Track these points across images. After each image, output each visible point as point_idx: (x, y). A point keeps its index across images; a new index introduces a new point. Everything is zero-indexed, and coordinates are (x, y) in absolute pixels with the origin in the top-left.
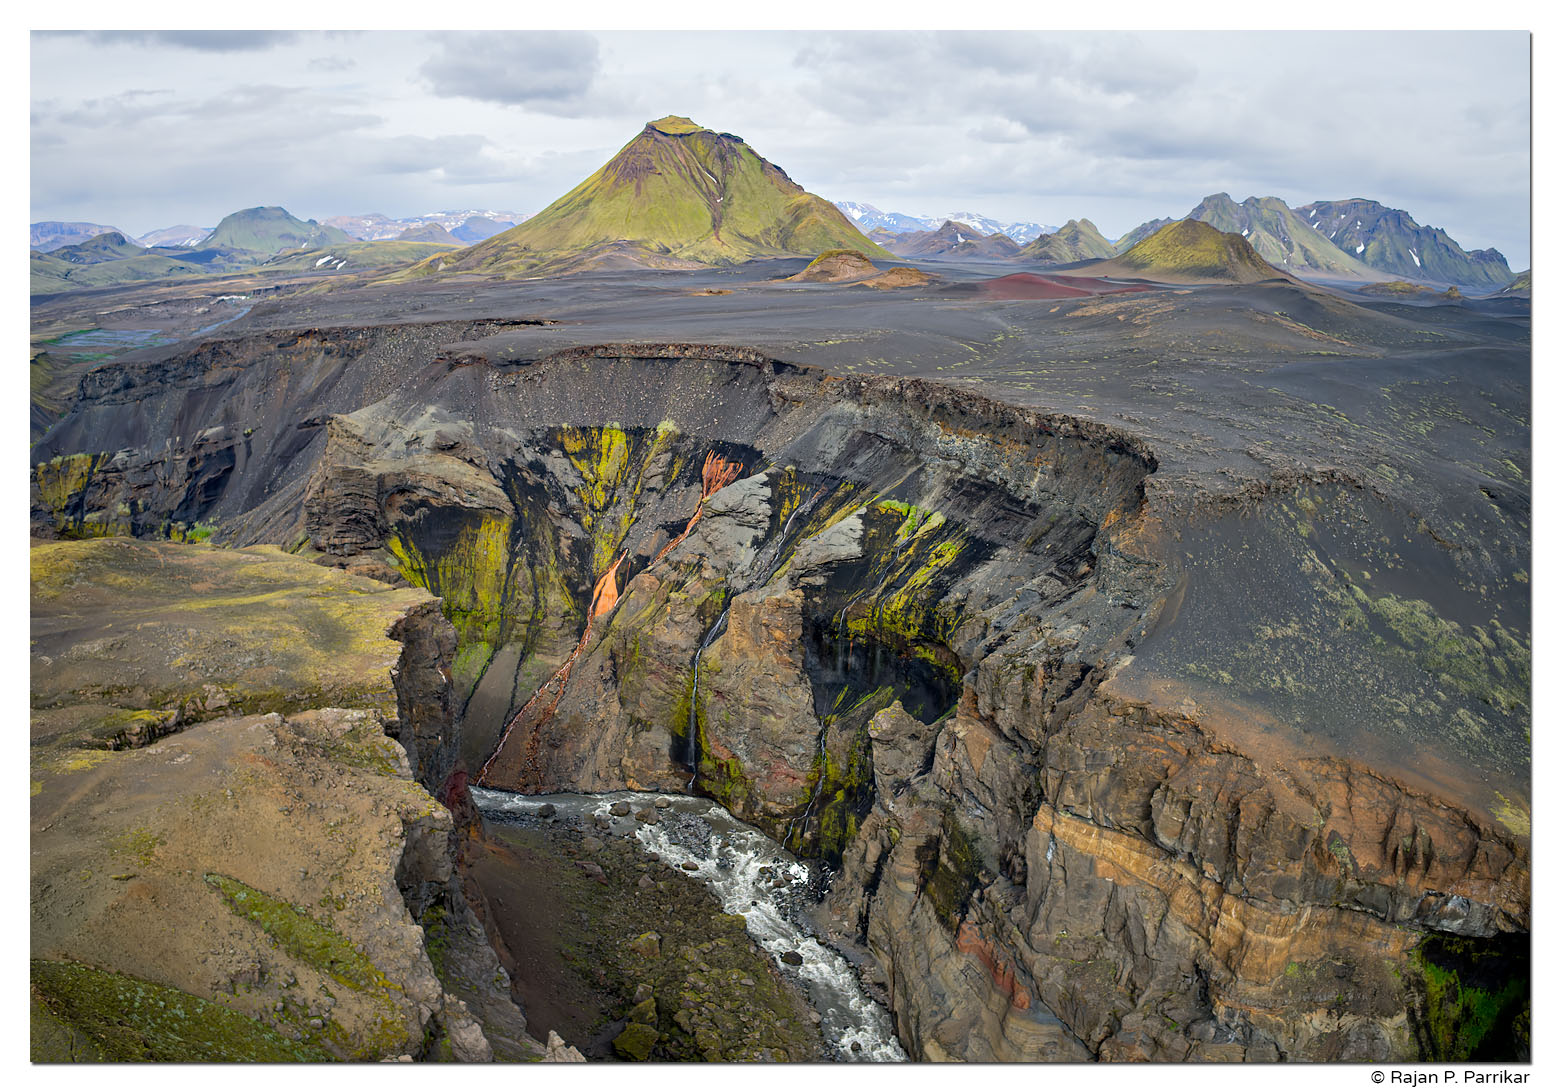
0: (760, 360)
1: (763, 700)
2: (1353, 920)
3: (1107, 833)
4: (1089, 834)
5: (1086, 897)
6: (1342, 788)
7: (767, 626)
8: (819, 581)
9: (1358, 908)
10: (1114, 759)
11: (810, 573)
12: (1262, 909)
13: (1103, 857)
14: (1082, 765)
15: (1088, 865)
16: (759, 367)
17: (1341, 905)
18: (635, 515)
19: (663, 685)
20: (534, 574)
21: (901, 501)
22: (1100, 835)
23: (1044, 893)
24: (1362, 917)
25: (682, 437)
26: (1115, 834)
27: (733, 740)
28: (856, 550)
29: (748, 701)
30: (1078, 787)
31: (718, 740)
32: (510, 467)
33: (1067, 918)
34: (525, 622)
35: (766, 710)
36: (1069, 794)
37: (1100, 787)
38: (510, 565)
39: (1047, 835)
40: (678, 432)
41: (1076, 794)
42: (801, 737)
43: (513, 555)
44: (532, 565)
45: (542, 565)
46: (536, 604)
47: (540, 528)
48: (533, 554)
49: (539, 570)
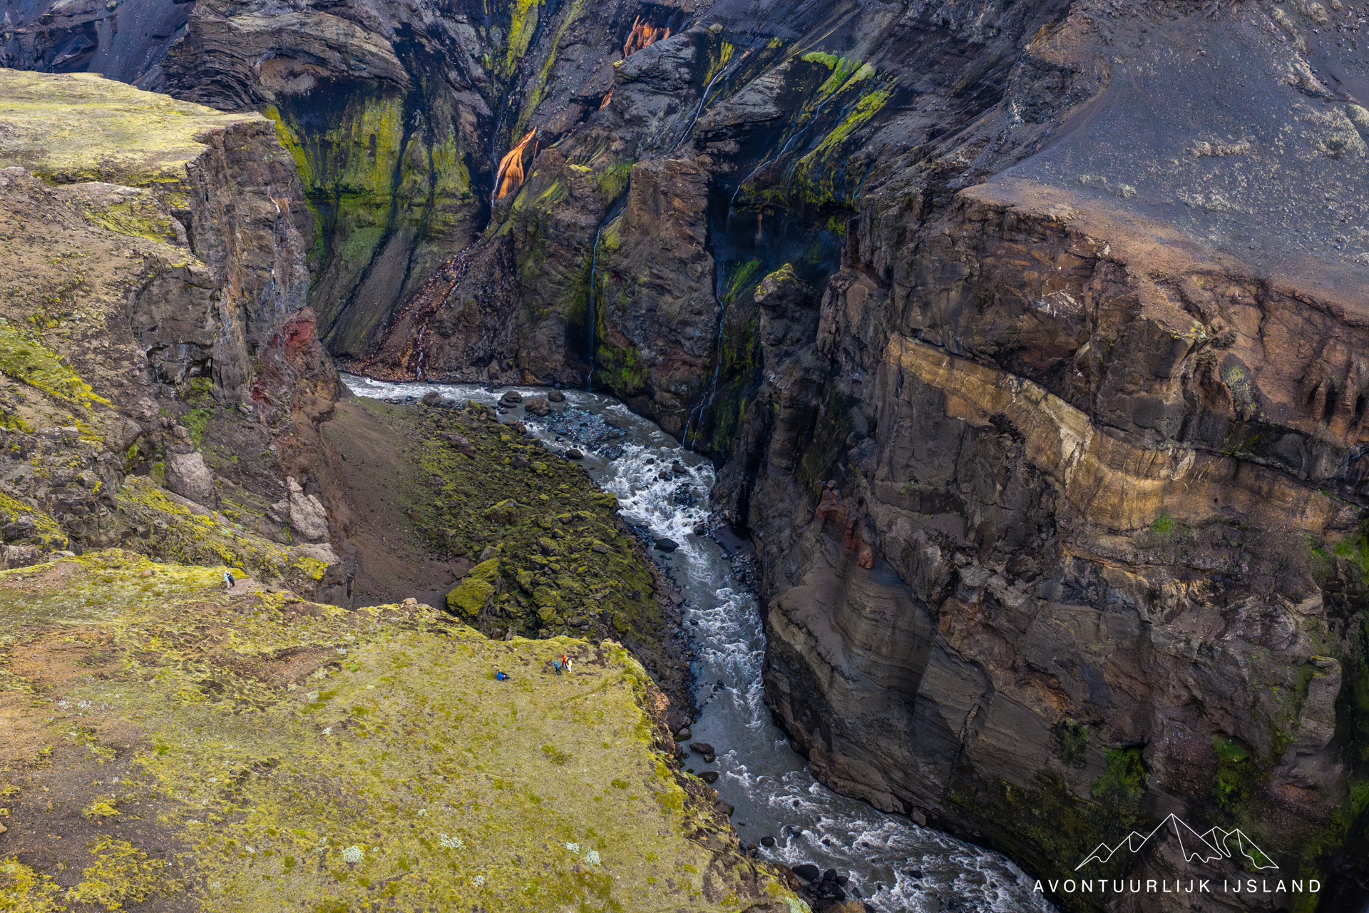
1: (661, 278)
2: (1258, 477)
3: (959, 363)
4: (939, 364)
5: (935, 438)
6: (1254, 313)
7: (665, 193)
8: (730, 146)
9: (1261, 460)
10: (966, 271)
11: (718, 136)
12: (1119, 439)
13: (955, 392)
14: (930, 280)
15: (937, 400)
17: (1238, 454)
18: (546, 89)
19: (561, 268)
20: (430, 152)
21: (831, 51)
22: (951, 365)
24: (1267, 474)
26: (967, 364)
27: (630, 325)
28: (771, 109)
29: (643, 279)
30: (925, 306)
31: (615, 326)
32: (406, 31)
33: (912, 463)
34: (419, 205)
35: (662, 290)
36: (917, 316)
37: (952, 304)
38: (404, 142)
39: (894, 367)
41: (924, 314)
42: (697, 318)
43: (407, 130)
44: (429, 141)
45: (439, 142)
46: (432, 185)
47: (439, 102)
48: (431, 130)
49: (435, 148)
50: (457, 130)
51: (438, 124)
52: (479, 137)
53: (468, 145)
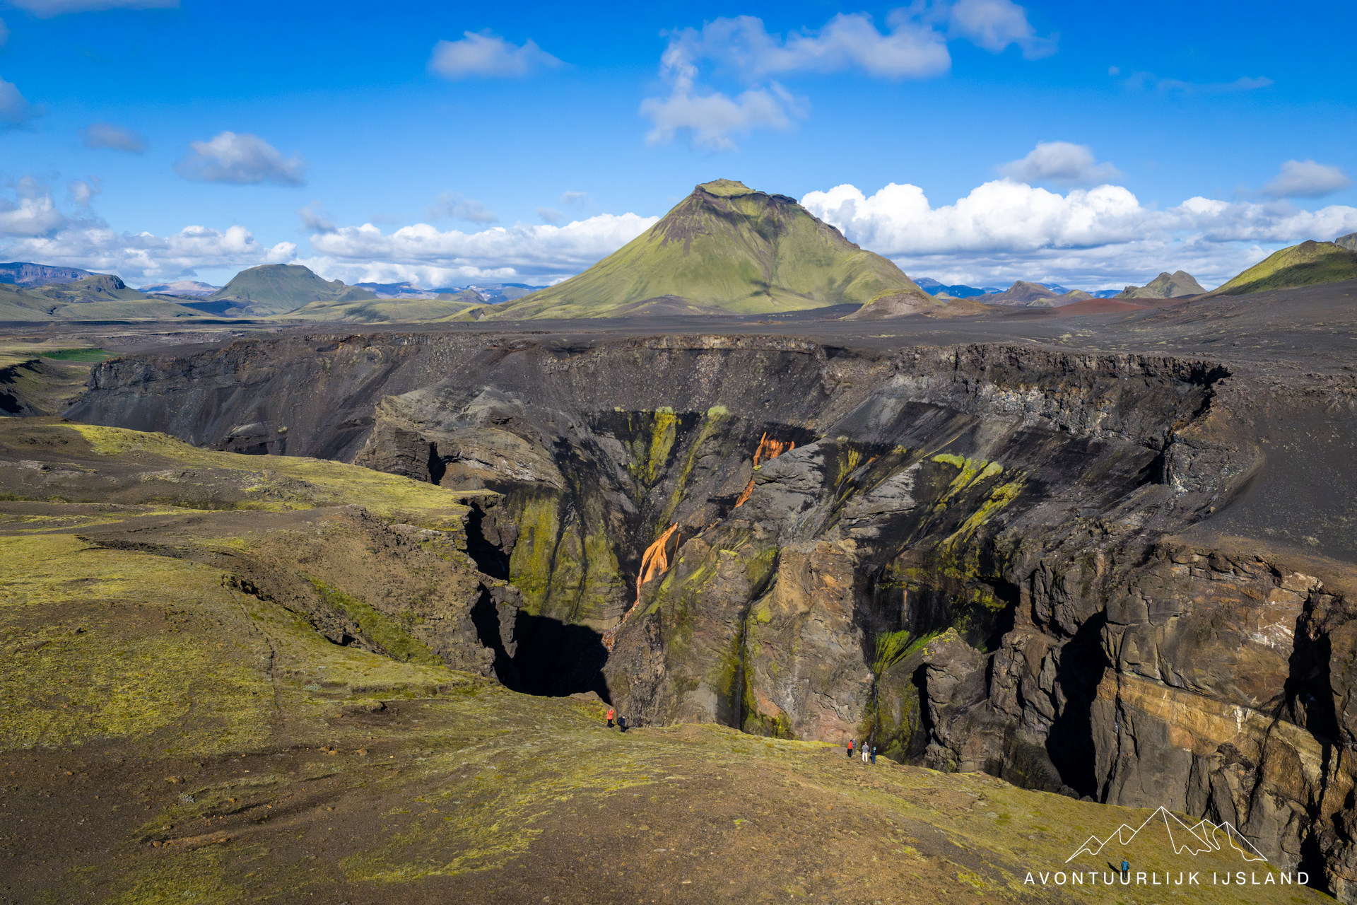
0: (812, 347)
3: (1180, 695)
4: (1159, 697)
5: (1161, 771)
7: (817, 572)
8: (872, 531)
10: (1181, 607)
11: (862, 523)
13: (1177, 723)
14: (1145, 616)
15: (1160, 731)
16: (811, 354)
18: (685, 492)
19: (711, 642)
20: (583, 543)
21: (956, 454)
22: (1173, 697)
23: (1114, 765)
25: (732, 421)
26: (1190, 696)
27: (782, 692)
28: (909, 501)
30: (1142, 642)
31: (765, 693)
32: (563, 444)
33: (1141, 796)
34: (573, 588)
36: (1133, 650)
37: (1169, 638)
38: (560, 535)
39: (1112, 703)
40: (730, 414)
41: (1140, 648)
43: (562, 524)
44: (582, 534)
45: (592, 534)
46: (585, 571)
47: (591, 501)
48: (583, 524)
49: (588, 539)
50: (607, 525)
51: (590, 519)
52: (626, 530)
53: (617, 537)
